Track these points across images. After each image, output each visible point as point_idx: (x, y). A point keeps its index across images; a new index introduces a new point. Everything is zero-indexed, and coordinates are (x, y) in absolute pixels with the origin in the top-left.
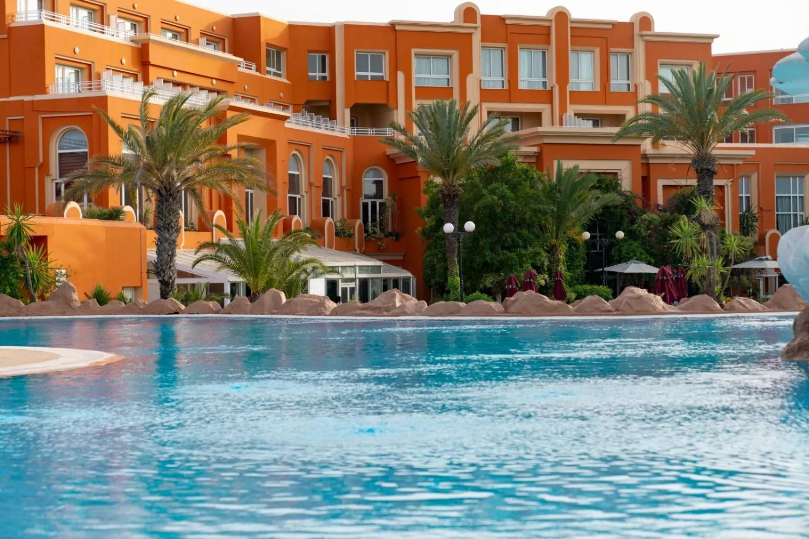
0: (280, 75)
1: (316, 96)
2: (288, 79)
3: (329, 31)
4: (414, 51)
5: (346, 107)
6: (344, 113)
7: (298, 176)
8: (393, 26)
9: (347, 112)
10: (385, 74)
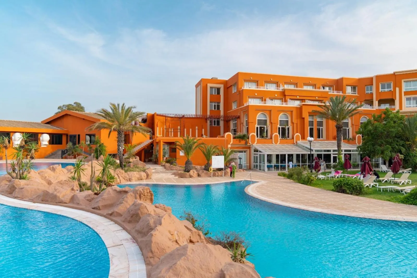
0: (356, 94)
1: (368, 98)
2: (358, 94)
3: (372, 79)
4: (403, 81)
5: (376, 100)
6: (376, 103)
7: (348, 122)
8: (394, 73)
9: (377, 102)
10: (392, 89)
